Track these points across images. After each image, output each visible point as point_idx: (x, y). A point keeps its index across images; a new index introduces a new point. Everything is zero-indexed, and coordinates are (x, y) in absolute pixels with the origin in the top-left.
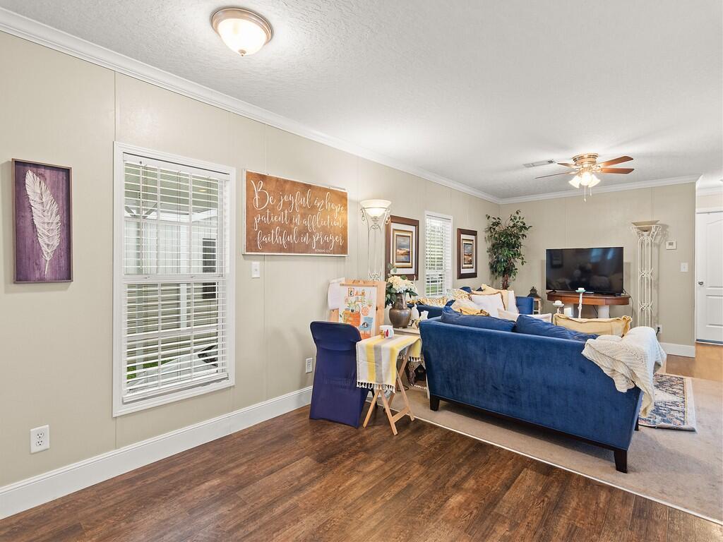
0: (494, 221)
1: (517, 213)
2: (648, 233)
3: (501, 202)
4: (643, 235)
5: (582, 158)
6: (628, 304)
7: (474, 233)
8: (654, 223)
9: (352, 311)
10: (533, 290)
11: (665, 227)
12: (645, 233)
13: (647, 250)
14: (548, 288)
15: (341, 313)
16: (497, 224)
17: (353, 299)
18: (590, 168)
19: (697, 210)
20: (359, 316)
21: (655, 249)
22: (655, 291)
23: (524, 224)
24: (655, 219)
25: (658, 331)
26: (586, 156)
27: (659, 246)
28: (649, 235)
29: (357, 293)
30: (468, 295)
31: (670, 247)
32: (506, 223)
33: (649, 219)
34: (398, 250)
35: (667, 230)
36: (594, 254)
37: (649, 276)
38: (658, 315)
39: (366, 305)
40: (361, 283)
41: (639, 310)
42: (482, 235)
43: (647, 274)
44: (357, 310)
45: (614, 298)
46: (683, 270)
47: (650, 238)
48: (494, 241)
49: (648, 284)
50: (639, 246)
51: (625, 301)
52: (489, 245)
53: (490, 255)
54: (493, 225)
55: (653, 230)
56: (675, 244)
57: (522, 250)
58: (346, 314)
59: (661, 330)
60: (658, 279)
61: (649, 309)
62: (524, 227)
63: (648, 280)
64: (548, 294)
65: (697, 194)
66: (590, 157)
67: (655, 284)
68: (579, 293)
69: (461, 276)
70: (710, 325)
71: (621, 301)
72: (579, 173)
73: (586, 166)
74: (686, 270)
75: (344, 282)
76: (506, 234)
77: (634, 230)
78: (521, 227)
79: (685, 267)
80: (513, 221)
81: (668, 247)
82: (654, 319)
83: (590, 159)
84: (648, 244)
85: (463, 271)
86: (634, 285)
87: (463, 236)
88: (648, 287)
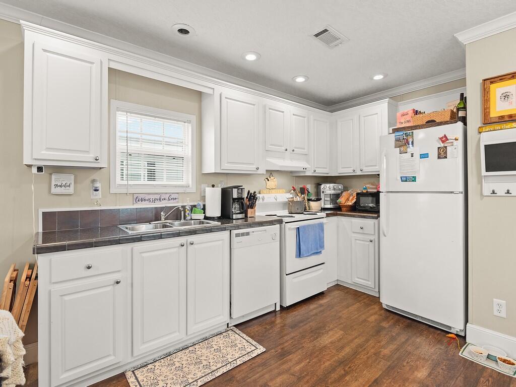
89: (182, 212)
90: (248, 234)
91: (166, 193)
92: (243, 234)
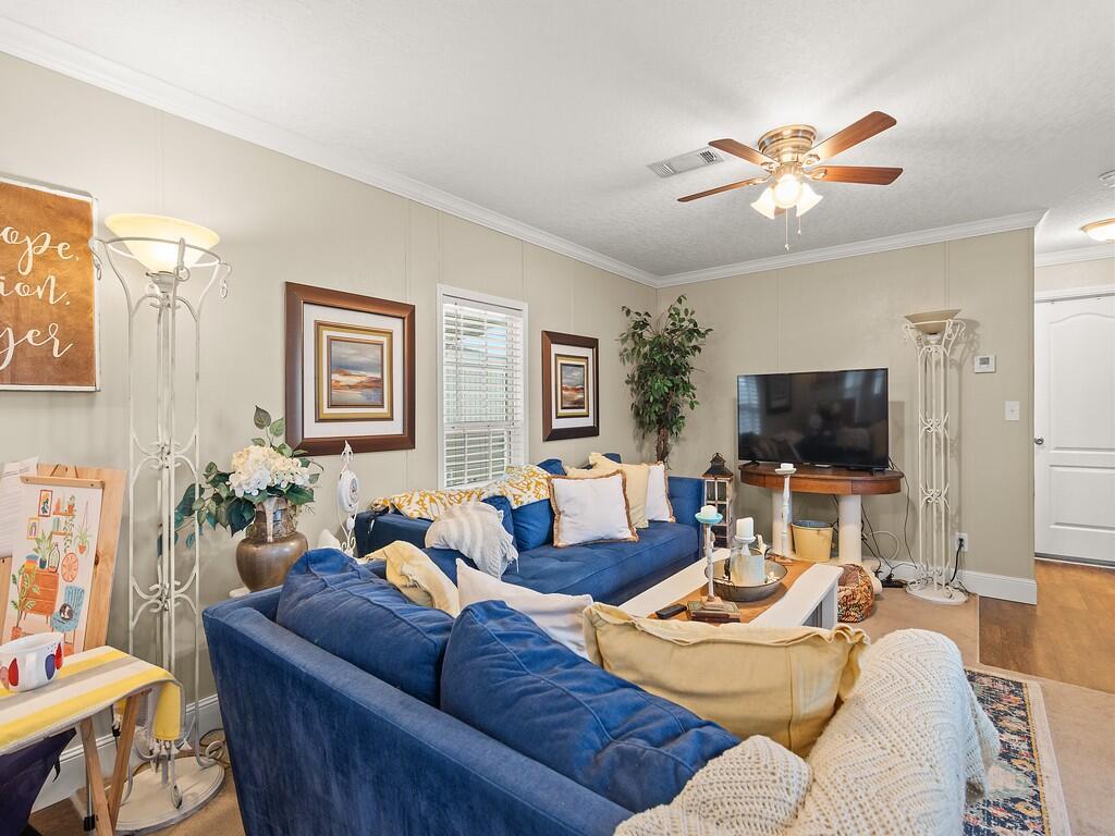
0: (639, 319)
1: (680, 301)
2: (938, 337)
3: (660, 283)
4: (927, 343)
5: (776, 137)
6: (899, 491)
7: (592, 343)
8: (952, 314)
9: (43, 564)
10: (717, 459)
11: (972, 325)
12: (933, 339)
13: (937, 376)
14: (741, 457)
15: (15, 571)
16: (645, 325)
17: (46, 525)
18: (796, 164)
19: (1038, 295)
20: (55, 584)
21: (952, 372)
22: (952, 461)
23: (695, 325)
24: (952, 307)
25: (961, 546)
26: (787, 133)
27: (960, 367)
28: (939, 343)
29: (58, 507)
30: (548, 480)
31: (984, 368)
32: (660, 323)
33: (941, 307)
34: (335, 377)
35: (977, 331)
36: (850, 383)
37: (941, 430)
38: (959, 512)
39: (74, 548)
40: (70, 476)
41: (921, 504)
42: (610, 349)
43: (937, 423)
44: (52, 562)
45: (869, 478)
46: (1009, 417)
47: (941, 349)
48: (642, 362)
49: (938, 446)
50: (920, 368)
51: (893, 485)
52: (630, 368)
53: (632, 389)
54: (635, 328)
55: (948, 330)
56: (992, 362)
57: (692, 378)
58: (29, 572)
59: (966, 543)
60: (959, 436)
61: (942, 501)
62: (694, 332)
63: (938, 438)
64: (742, 468)
65: (1039, 260)
66: (796, 133)
67: (953, 447)
68: (783, 476)
69: (553, 435)
70: (1057, 524)
71: (885, 485)
72: (772, 178)
73: (787, 158)
74: (1016, 417)
75: (33, 473)
76: (659, 345)
77: (912, 334)
78: (691, 332)
79: (1013, 411)
80: (674, 319)
81: (978, 367)
82: (952, 521)
83: (797, 141)
84: (938, 363)
85: (557, 424)
86: (911, 451)
87: (556, 349)
88: (938, 453)
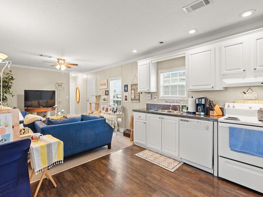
1: (10, 72)
8: (62, 83)
12: (60, 86)
31: (64, 91)
62: (12, 79)
64: (25, 109)
74: (68, 98)
89: (178, 108)
90: (187, 121)
91: (175, 100)
92: (184, 121)
